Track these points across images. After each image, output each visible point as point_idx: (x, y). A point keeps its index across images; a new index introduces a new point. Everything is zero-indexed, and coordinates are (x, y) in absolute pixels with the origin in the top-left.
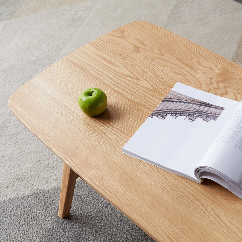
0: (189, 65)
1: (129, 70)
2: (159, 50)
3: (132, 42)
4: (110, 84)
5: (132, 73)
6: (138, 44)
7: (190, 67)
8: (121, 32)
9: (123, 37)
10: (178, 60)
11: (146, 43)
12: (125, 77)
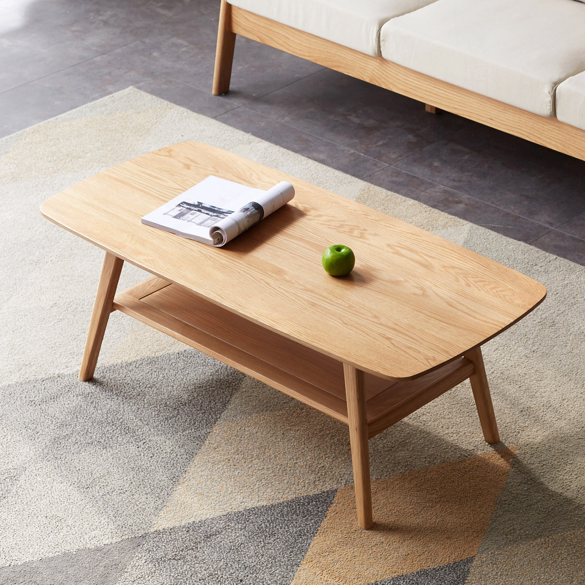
0: (247, 180)
1: (178, 184)
2: (214, 168)
3: (182, 160)
4: (157, 195)
5: (181, 186)
6: (189, 162)
7: (249, 182)
8: (168, 152)
9: (170, 156)
10: (235, 176)
11: (197, 162)
12: (174, 190)
